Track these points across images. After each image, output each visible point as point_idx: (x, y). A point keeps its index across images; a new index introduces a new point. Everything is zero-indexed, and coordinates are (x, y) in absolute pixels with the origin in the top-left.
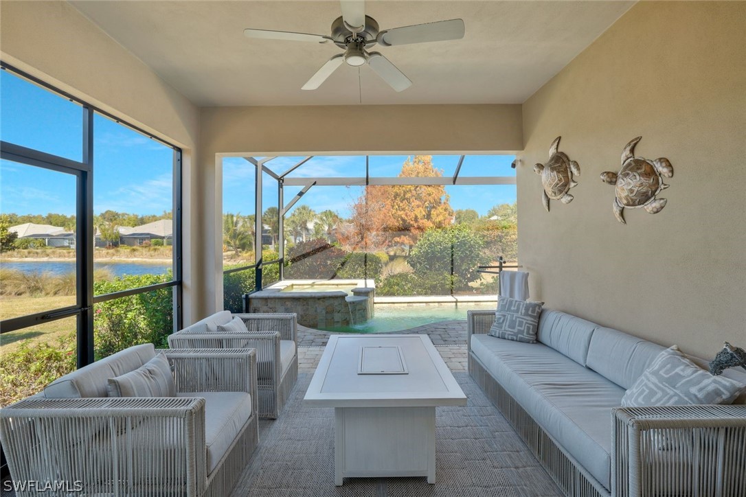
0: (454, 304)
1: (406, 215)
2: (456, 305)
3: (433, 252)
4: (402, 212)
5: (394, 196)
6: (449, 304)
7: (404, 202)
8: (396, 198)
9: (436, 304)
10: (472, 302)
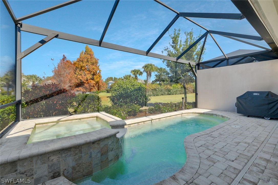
0: (151, 121)
1: (82, 77)
2: (151, 122)
3: (126, 93)
4: (80, 76)
5: (75, 69)
6: (148, 122)
7: (81, 71)
8: (76, 70)
9: (142, 123)
10: (157, 119)
